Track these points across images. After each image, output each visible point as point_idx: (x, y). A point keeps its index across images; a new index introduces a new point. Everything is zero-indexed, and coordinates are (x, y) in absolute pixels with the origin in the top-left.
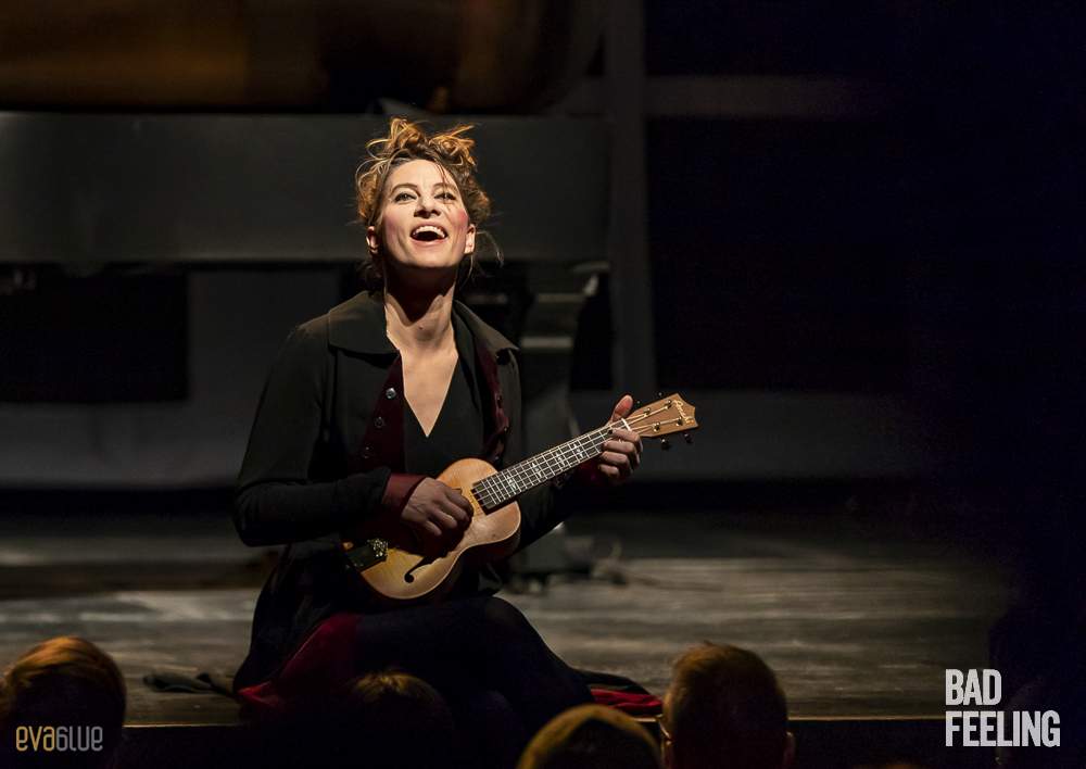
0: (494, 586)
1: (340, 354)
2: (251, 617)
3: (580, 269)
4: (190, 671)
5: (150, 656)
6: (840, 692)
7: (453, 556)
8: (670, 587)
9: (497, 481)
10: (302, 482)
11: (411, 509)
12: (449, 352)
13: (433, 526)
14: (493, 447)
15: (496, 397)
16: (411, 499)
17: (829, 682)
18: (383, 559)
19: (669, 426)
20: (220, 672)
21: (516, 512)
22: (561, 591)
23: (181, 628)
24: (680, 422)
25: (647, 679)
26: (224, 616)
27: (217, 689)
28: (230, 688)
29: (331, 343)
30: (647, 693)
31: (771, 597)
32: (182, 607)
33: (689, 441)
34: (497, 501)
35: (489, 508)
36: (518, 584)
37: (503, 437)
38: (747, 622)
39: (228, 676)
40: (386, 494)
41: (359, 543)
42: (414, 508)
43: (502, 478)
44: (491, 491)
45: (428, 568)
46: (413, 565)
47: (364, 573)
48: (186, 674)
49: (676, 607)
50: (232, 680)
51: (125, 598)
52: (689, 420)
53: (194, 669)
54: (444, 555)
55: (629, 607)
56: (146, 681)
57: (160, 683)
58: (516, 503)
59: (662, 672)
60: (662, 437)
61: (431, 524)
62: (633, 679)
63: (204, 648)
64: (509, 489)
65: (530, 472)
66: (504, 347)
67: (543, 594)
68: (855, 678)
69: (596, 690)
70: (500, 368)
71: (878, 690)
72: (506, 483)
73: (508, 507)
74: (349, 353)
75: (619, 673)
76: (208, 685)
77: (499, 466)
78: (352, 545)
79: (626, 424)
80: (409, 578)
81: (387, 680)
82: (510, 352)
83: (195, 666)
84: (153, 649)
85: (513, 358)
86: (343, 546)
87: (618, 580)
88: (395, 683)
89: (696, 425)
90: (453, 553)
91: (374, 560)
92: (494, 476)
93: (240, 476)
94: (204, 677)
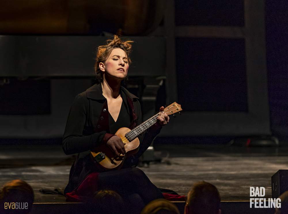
1: (90, 100)
2: (69, 173)
3: (159, 78)
4: (52, 188)
5: (41, 184)
6: (230, 194)
8: (183, 165)
9: (132, 132)
10: (81, 136)
14: (133, 124)
17: (228, 191)
18: (105, 158)
19: (175, 111)
20: (60, 189)
22: (153, 166)
23: (50, 176)
25: (177, 190)
26: (61, 173)
27: (60, 193)
28: (63, 193)
30: (178, 194)
31: (210, 168)
32: (50, 171)
36: (141, 165)
38: (204, 175)
39: (63, 190)
48: (51, 189)
49: (184, 171)
50: (63, 191)
51: (34, 168)
52: (180, 109)
53: (53, 188)
55: (172, 170)
56: (40, 191)
57: (44, 191)
59: (181, 188)
60: (173, 114)
62: (174, 190)
63: (56, 182)
65: (140, 129)
66: (135, 98)
67: (148, 167)
68: (234, 190)
69: (164, 193)
70: (134, 103)
71: (241, 193)
72: (134, 133)
74: (93, 100)
75: (170, 189)
76: (57, 192)
81: (106, 192)
82: (137, 99)
83: (53, 187)
84: (42, 182)
87: (169, 163)
88: (109, 192)
92: (130, 131)
94: (56, 190)
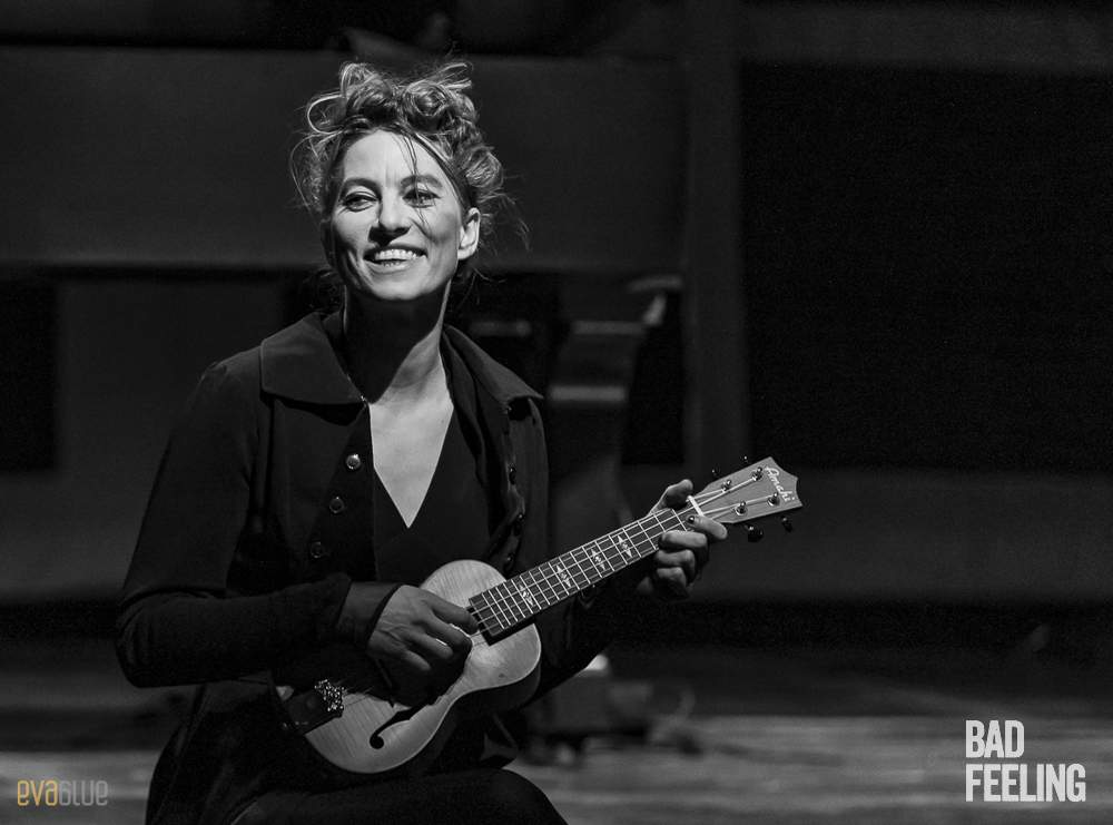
0: (503, 751)
1: (278, 404)
3: (639, 286)
7: (445, 702)
9: (505, 594)
10: (219, 594)
11: (381, 636)
12: (439, 400)
13: (416, 658)
14: (502, 543)
15: (508, 469)
16: (380, 620)
18: (338, 713)
19: (759, 508)
21: (534, 638)
22: (603, 762)
24: (775, 501)
29: (266, 389)
33: (788, 528)
34: (505, 623)
35: (493, 635)
36: (539, 750)
37: (517, 528)
40: (345, 614)
41: (303, 687)
42: (387, 633)
43: (513, 590)
44: (497, 610)
45: (403, 727)
46: (383, 722)
47: (309, 735)
49: (774, 788)
52: (789, 498)
54: (431, 701)
58: (534, 626)
60: (749, 523)
61: (413, 654)
64: (523, 605)
65: (553, 580)
66: (519, 395)
67: (576, 766)
70: (514, 426)
72: (517, 597)
73: (521, 632)
74: (290, 403)
77: (508, 572)
78: (291, 691)
79: (696, 506)
80: (376, 742)
82: (530, 400)
85: (536, 411)
86: (277, 694)
87: (689, 748)
89: (798, 504)
90: (445, 697)
91: (324, 713)
92: (501, 587)
93: (126, 583)
